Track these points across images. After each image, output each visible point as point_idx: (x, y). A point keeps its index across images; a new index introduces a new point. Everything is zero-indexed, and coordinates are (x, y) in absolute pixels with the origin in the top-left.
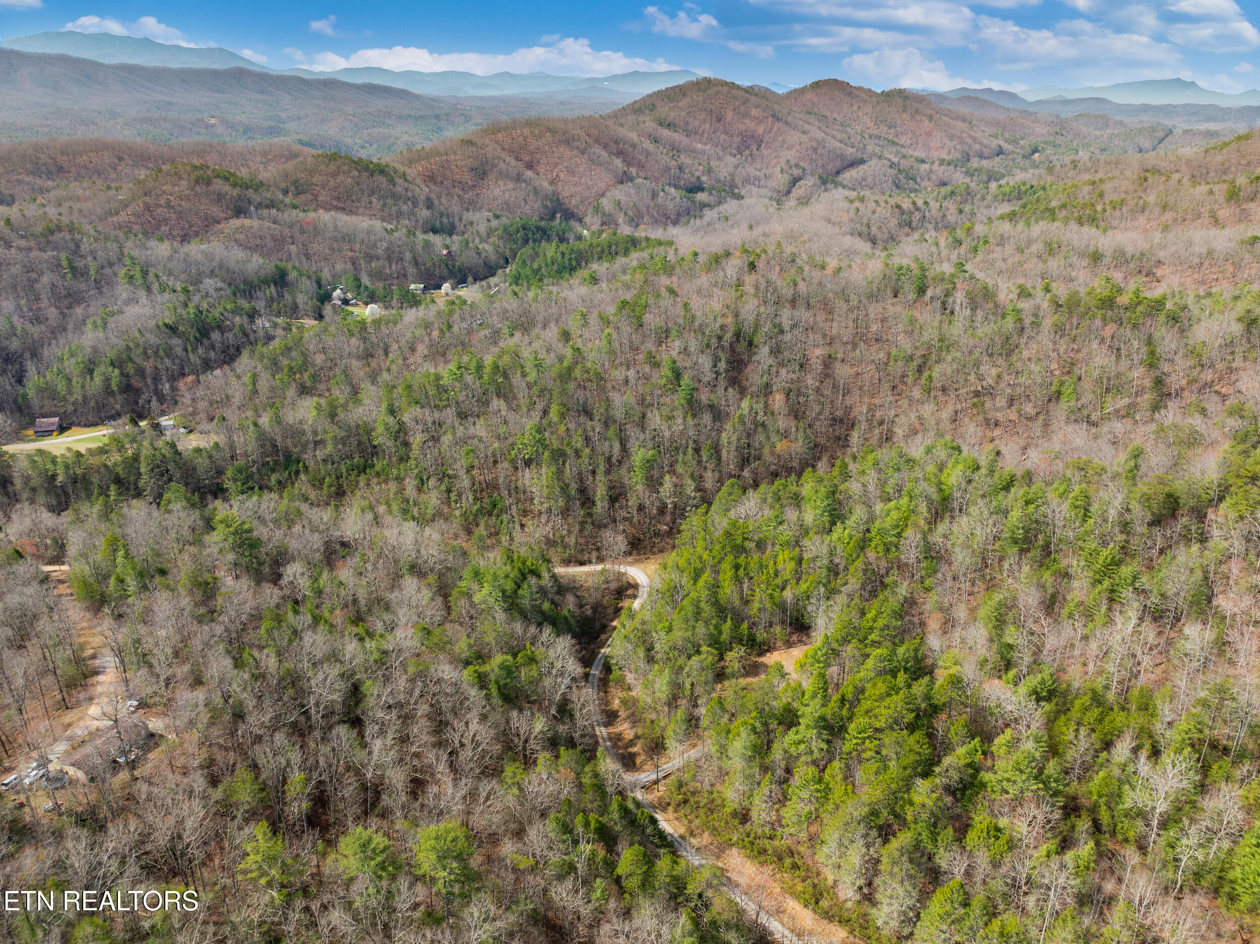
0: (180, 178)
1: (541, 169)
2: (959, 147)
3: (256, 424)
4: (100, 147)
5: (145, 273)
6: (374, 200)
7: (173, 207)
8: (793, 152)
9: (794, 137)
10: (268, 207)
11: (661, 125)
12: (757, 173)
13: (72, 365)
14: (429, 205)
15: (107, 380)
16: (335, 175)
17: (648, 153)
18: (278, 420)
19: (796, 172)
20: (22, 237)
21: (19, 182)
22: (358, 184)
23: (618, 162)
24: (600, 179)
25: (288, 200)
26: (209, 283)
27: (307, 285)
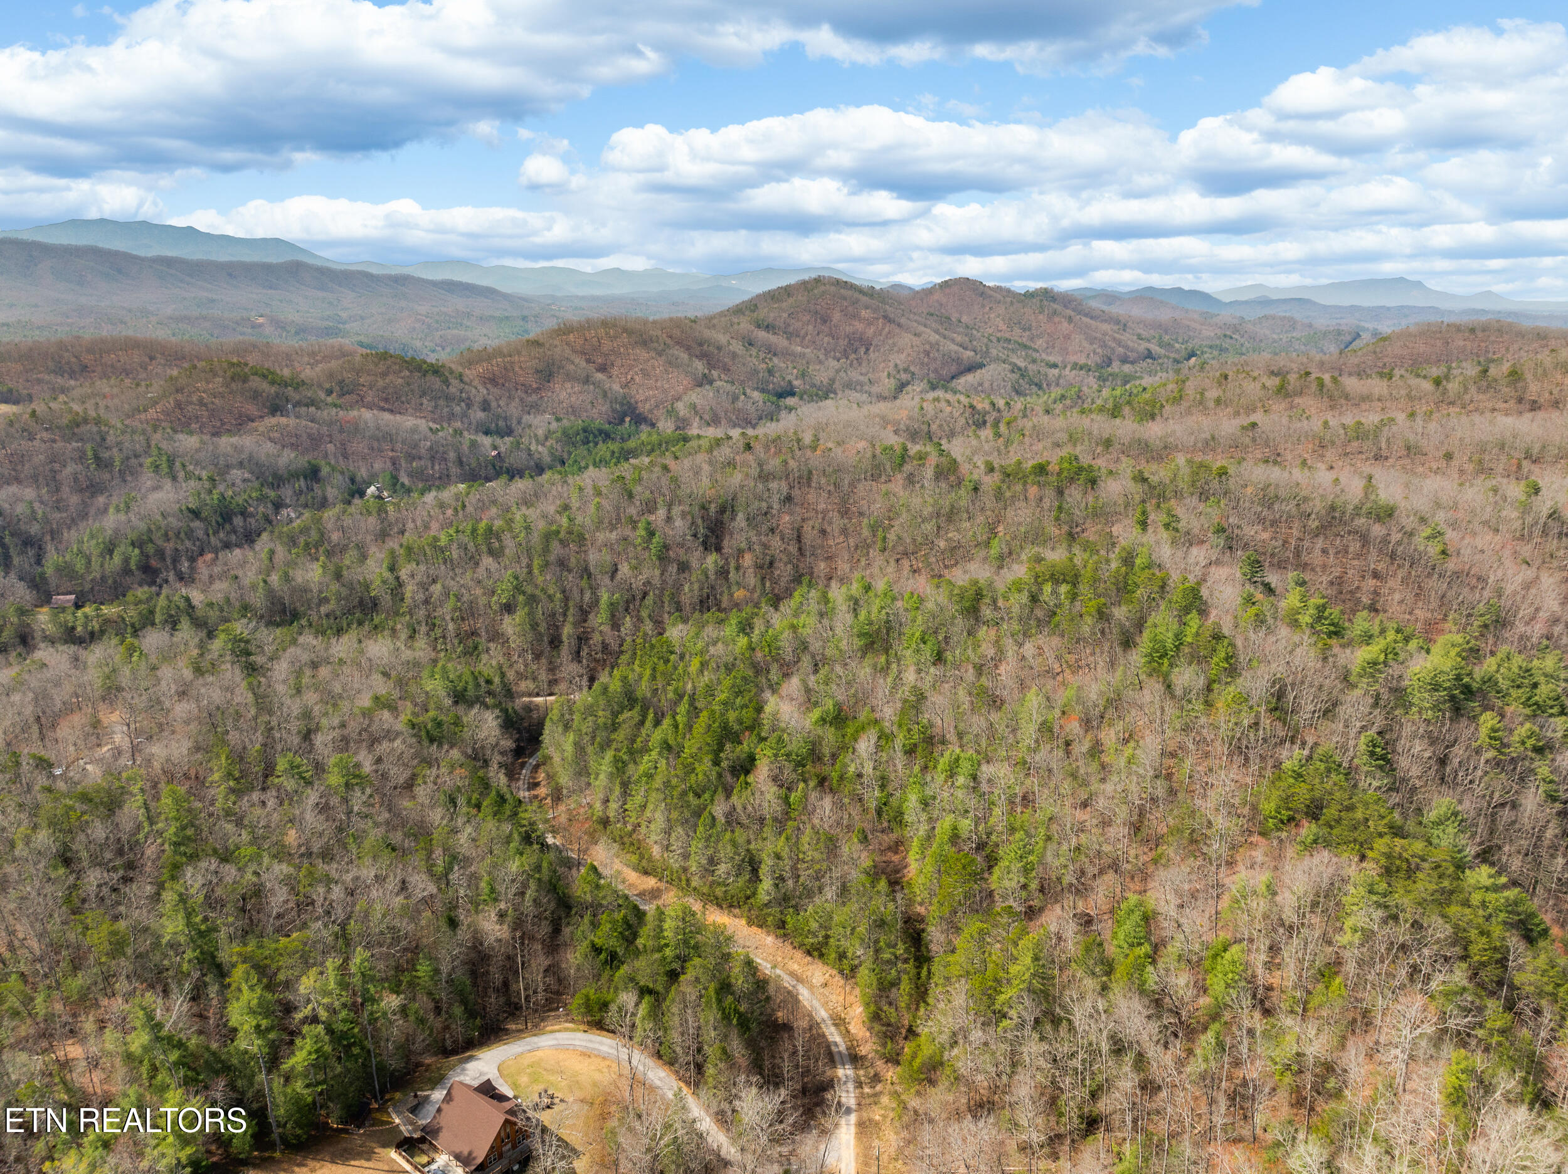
0: (215, 375)
1: (615, 371)
2: (1099, 350)
3: (265, 582)
4: (132, 345)
5: (171, 462)
6: (425, 401)
7: (205, 405)
8: (903, 356)
9: (906, 339)
10: (307, 405)
11: (759, 326)
12: (861, 378)
13: (92, 547)
14: (486, 406)
15: (126, 560)
16: (384, 375)
17: (734, 356)
18: (287, 578)
19: (904, 377)
20: (47, 429)
21: (39, 381)
22: (408, 384)
23: (699, 366)
24: (677, 382)
25: (329, 399)
26: (236, 474)
27: (338, 479)
